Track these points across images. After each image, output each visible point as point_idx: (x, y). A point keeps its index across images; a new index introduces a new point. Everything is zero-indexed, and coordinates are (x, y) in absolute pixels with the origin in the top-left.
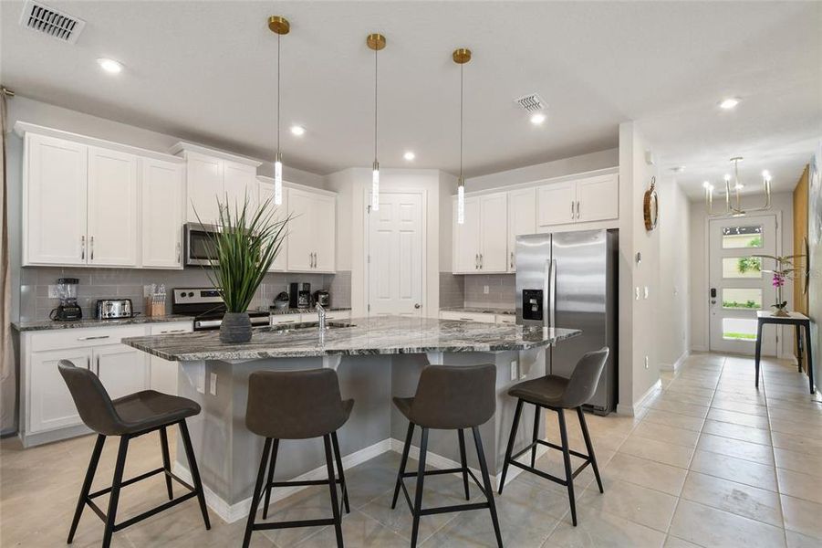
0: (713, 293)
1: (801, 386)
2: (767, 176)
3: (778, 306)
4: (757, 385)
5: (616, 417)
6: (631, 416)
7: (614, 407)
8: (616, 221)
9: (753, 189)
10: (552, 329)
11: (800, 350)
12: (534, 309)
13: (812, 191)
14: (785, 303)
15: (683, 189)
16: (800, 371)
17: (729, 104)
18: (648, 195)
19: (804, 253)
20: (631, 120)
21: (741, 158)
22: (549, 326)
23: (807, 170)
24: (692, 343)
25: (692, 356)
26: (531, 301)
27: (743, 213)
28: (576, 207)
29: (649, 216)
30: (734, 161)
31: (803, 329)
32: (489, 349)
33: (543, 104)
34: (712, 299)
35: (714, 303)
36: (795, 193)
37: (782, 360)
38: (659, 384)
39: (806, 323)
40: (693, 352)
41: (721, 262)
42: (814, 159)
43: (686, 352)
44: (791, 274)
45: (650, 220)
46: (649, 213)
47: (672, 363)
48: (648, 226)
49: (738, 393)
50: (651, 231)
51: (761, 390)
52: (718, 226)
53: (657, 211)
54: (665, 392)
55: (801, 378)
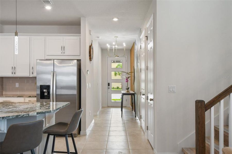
0: (109, 84)
1: (133, 115)
2: (124, 45)
3: (127, 89)
4: (122, 117)
5: (80, 136)
6: (85, 135)
7: (79, 133)
8: (79, 56)
9: (120, 47)
10: (54, 103)
11: (132, 103)
12: (46, 94)
13: (135, 52)
14: (129, 88)
15: (100, 44)
16: (132, 110)
17: (115, 20)
18: (90, 47)
19: (133, 71)
20: (85, 17)
21: (117, 37)
22: (53, 101)
23: (134, 44)
24: (102, 104)
25: (103, 109)
26: (44, 90)
27: (118, 56)
28: (63, 48)
29: (91, 55)
30: (116, 38)
31: (133, 96)
32: (36, 114)
33: (52, 2)
34: (108, 87)
35: (109, 88)
36: (131, 50)
37: (128, 107)
38: (93, 121)
39: (134, 94)
40: (103, 107)
41: (111, 73)
42: (136, 41)
43: (101, 108)
44: (130, 78)
45: (91, 57)
46: (91, 54)
47: (97, 112)
48: (90, 59)
49: (117, 120)
50: (91, 61)
51: (123, 118)
52: (110, 59)
53: (93, 53)
54: (95, 124)
55: (132, 113)
